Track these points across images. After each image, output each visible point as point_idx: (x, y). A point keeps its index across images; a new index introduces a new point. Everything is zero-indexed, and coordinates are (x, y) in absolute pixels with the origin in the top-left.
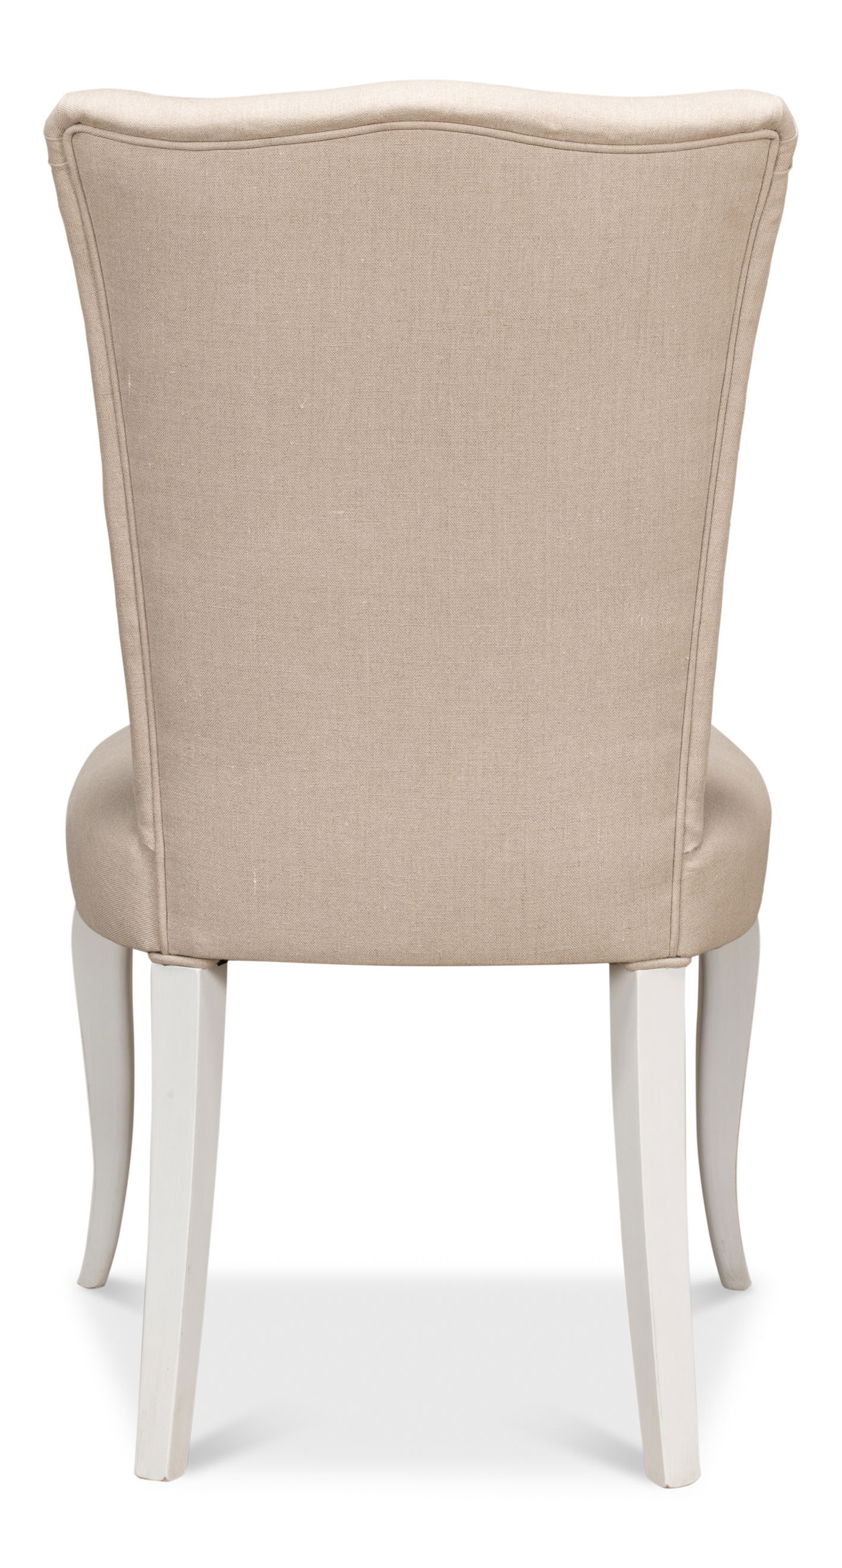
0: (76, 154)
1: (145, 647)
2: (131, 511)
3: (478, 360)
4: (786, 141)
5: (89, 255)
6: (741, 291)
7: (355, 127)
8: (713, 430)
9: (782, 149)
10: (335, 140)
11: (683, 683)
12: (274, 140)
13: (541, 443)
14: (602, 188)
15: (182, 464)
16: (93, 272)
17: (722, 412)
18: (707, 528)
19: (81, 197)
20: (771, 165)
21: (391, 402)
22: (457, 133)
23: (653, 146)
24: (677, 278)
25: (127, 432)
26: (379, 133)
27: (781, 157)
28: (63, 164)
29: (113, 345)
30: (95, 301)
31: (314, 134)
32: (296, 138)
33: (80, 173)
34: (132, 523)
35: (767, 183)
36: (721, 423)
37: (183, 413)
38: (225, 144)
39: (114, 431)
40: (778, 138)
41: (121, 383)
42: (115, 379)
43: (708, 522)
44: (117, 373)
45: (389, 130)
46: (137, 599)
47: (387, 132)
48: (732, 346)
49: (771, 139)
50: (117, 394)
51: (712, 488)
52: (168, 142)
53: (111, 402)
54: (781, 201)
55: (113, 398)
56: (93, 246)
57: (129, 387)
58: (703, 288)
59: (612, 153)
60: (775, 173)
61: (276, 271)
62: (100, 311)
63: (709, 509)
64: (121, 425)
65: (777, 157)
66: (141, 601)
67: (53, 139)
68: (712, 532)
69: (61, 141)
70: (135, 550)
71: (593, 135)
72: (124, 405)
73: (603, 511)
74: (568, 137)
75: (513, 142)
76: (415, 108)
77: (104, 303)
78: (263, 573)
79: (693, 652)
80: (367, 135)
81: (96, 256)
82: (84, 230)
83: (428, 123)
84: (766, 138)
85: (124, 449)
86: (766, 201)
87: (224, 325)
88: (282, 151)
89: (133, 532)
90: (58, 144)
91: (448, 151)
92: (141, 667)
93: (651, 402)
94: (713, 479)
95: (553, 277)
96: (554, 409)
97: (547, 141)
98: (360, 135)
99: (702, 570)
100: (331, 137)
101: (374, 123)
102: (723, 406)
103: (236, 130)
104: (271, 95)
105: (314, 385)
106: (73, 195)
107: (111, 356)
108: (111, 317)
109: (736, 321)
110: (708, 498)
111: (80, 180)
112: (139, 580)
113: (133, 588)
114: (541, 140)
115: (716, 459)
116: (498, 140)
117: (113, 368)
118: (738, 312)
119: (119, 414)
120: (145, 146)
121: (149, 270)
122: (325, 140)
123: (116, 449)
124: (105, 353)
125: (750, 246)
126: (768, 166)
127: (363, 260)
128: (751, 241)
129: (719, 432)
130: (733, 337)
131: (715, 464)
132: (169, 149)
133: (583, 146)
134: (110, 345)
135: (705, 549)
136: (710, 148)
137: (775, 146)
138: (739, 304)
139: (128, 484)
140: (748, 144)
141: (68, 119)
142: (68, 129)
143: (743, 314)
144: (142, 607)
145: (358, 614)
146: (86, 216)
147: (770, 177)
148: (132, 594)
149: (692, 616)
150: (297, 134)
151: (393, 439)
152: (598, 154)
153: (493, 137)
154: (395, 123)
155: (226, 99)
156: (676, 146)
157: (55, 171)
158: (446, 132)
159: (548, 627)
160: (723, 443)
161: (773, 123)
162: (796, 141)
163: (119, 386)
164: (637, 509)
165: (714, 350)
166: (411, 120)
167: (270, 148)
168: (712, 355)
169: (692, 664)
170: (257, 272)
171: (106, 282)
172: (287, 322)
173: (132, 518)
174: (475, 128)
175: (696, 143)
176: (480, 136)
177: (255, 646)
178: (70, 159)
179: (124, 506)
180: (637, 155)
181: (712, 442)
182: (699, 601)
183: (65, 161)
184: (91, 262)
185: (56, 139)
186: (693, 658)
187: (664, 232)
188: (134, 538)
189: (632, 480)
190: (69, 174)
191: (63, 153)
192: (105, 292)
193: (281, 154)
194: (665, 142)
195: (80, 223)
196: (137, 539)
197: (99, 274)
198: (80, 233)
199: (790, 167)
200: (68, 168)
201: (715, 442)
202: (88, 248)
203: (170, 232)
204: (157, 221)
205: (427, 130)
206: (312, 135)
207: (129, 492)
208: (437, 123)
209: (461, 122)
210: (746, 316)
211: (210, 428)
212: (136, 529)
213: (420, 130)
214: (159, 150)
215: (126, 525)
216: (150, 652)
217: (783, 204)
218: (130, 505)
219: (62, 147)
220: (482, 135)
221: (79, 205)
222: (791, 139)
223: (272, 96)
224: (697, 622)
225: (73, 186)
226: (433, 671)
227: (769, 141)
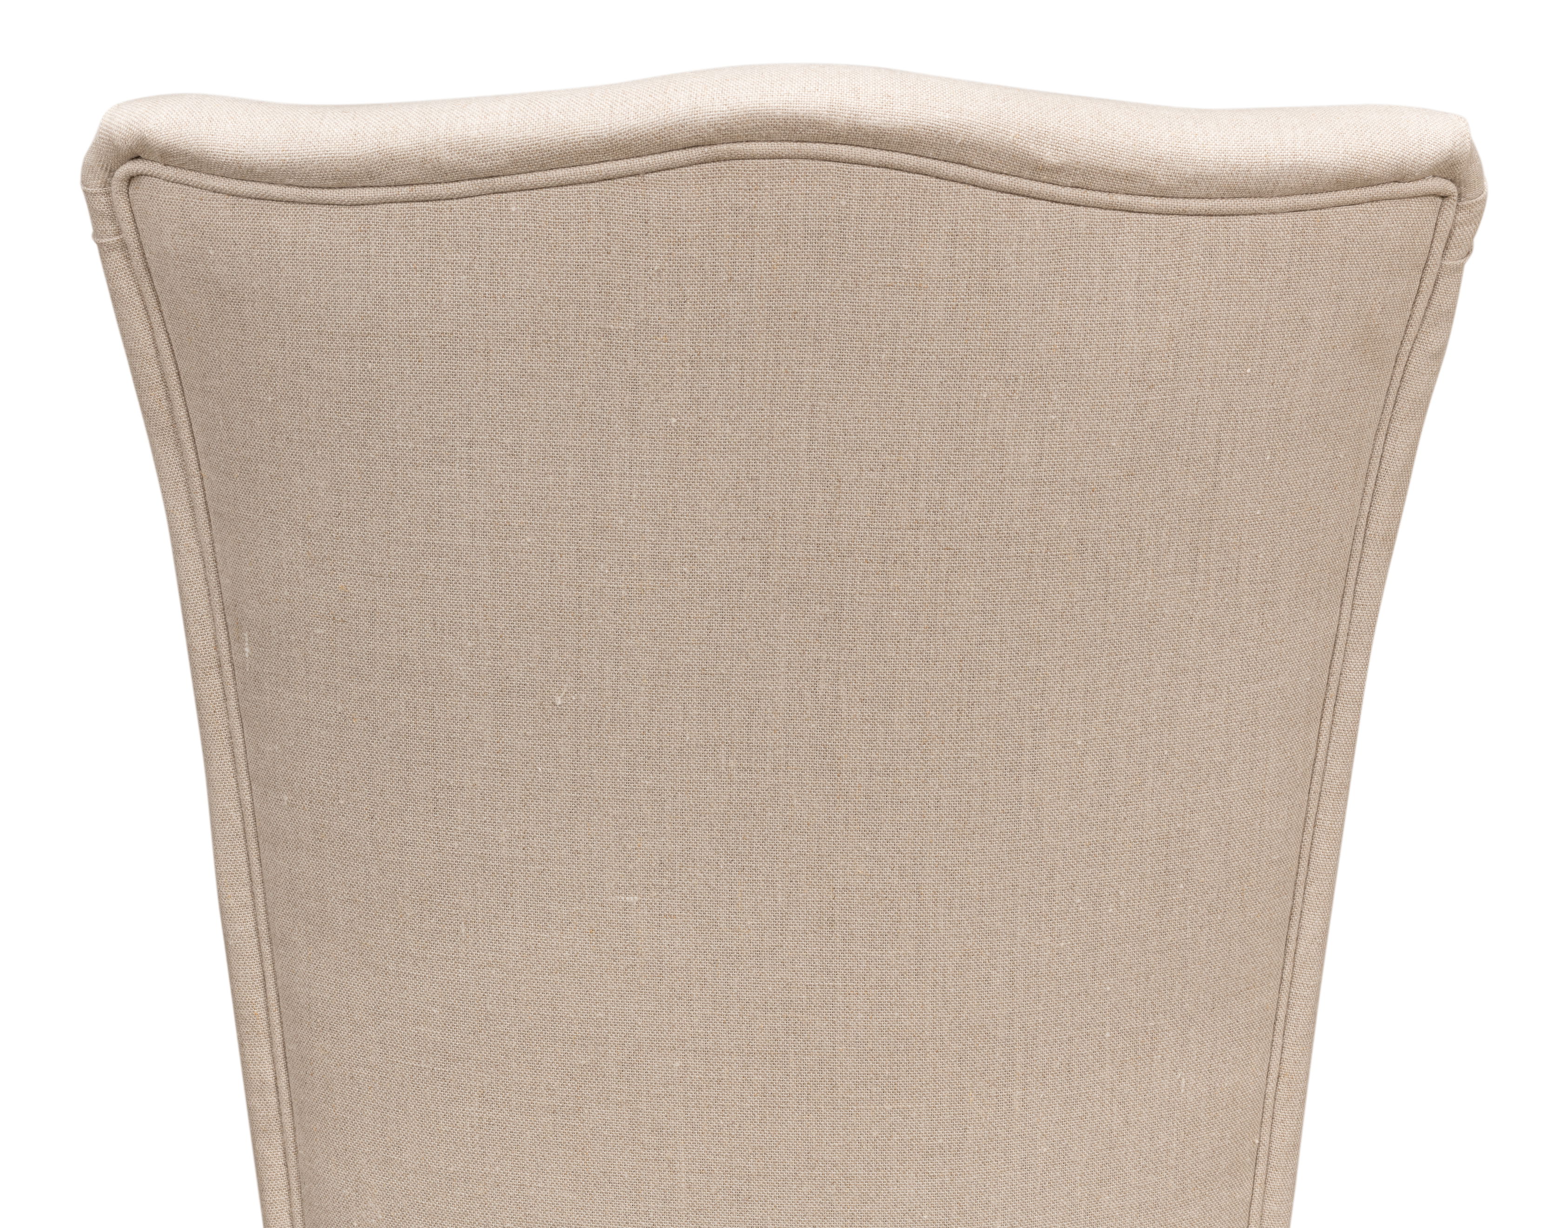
0: (138, 219)
1: (287, 1120)
2: (257, 879)
3: (895, 614)
4: (1470, 202)
5: (171, 411)
6: (1371, 482)
7: (660, 153)
8: (1314, 735)
9: (1461, 217)
10: (619, 181)
11: (1248, 1185)
12: (500, 182)
13: (1011, 770)
14: (1138, 282)
15: (342, 802)
16: (178, 442)
17: (1330, 704)
18: (1297, 911)
19: (151, 302)
20: (1439, 246)
21: (728, 695)
22: (861, 167)
23: (1238, 201)
24: (1268, 458)
25: (246, 736)
26: (707, 166)
27: (1457, 231)
28: (115, 239)
29: (218, 576)
30: (185, 496)
31: (577, 169)
32: (541, 177)
33: (147, 255)
34: (260, 900)
35: (1429, 281)
36: (1326, 723)
37: (340, 708)
38: (404, 191)
39: (224, 734)
40: (1456, 194)
41: (235, 648)
42: (223, 640)
43: (1299, 900)
44: (227, 629)
45: (725, 160)
46: (270, 1033)
47: (723, 164)
48: (1351, 582)
49: (1443, 197)
50: (227, 667)
51: (1307, 838)
52: (298, 190)
53: (217, 682)
54: (1449, 315)
55: (221, 674)
56: (176, 394)
57: (247, 655)
58: (1312, 476)
59: (1159, 214)
60: (1445, 263)
61: (507, 441)
62: (194, 516)
63: (1301, 878)
64: (236, 723)
65: (1451, 231)
66: (278, 1039)
67: (94, 190)
68: (1305, 917)
69: (108, 194)
70: (266, 948)
71: (1128, 177)
72: (240, 686)
73: (1121, 893)
74: (1079, 180)
75: (971, 187)
76: (779, 113)
77: (199, 500)
78: (489, 1007)
79: (1266, 1130)
80: (683, 170)
81: (183, 413)
82: (160, 364)
83: (803, 145)
84: (1435, 195)
85: (242, 768)
86: (1424, 316)
87: (411, 544)
88: (515, 204)
89: (262, 917)
90: (103, 199)
91: (843, 203)
92: (280, 1154)
93: (1212, 691)
94: (1310, 823)
95: (1041, 455)
96: (1037, 707)
97: (1036, 187)
98: (668, 169)
99: (1286, 984)
100: (612, 174)
101: (697, 146)
102: (1332, 692)
103: (424, 161)
104: (497, 97)
105: (582, 661)
106: (138, 298)
107: (216, 599)
108: (213, 527)
109: (1360, 538)
110: (1300, 857)
111: (148, 270)
112: (273, 1002)
113: (263, 1015)
114: (1025, 185)
115: (1316, 788)
116: (943, 183)
117: (219, 621)
118: (1364, 521)
119: (232, 703)
120: (255, 199)
121: (273, 438)
122: (599, 181)
123: (228, 767)
124: (205, 592)
125: (1391, 398)
126: (1435, 249)
127: (674, 420)
128: (1393, 391)
129: (1324, 740)
130: (1354, 565)
131: (1314, 796)
132: (300, 203)
133: (1105, 198)
134: (212, 577)
135: (1291, 947)
136: (1338, 209)
137: (1450, 208)
138: (1366, 507)
139: (250, 829)
140: (1403, 206)
141: (116, 148)
142: (120, 170)
143: (1372, 525)
144: (279, 1051)
145: (665, 1085)
146: (162, 338)
147: (1435, 271)
148: (262, 1026)
149: (1265, 1068)
150: (543, 168)
151: (732, 764)
152: (1133, 215)
153: (931, 176)
154: (738, 146)
155: (409, 104)
156: (1278, 203)
157: (104, 250)
158: (840, 165)
159: (1017, 1104)
160: (1329, 759)
161: (1453, 165)
162: (1484, 201)
163: (231, 653)
164: (1182, 886)
165: (1322, 592)
166: (769, 139)
167: (492, 197)
168: (1319, 601)
169: (1263, 1150)
170: (470, 444)
171: (202, 461)
172: (529, 540)
173: (259, 891)
174: (897, 158)
175: (1315, 199)
176: (906, 174)
177: (477, 1137)
178: (127, 227)
179: (245, 869)
180: (1206, 219)
181: (1311, 757)
182: (1278, 1040)
183: (119, 232)
184: (174, 424)
185: (98, 190)
186: (1266, 1138)
187: (1249, 371)
188: (263, 928)
189: (1174, 833)
190: (128, 258)
191: (114, 218)
192: (202, 479)
193: (513, 209)
194: (1258, 194)
195: (152, 351)
196: (269, 929)
197: (189, 445)
198: (153, 371)
199: (1469, 254)
200: (124, 246)
201: (1316, 756)
202: (169, 398)
203: (308, 367)
204: (283, 345)
205: (801, 161)
206: (572, 170)
207: (253, 845)
208: (822, 146)
209: (870, 143)
210: (1377, 528)
211: (388, 738)
212: (266, 912)
213: (787, 161)
214: (283, 206)
215: (250, 903)
216: (294, 1129)
217: (1451, 322)
218: (256, 868)
219: (111, 205)
220: (909, 172)
221: (149, 318)
222: (1474, 201)
223: (499, 98)
224: (1273, 1076)
225: (136, 280)
226: (805, 1189)
227: (1440, 200)
